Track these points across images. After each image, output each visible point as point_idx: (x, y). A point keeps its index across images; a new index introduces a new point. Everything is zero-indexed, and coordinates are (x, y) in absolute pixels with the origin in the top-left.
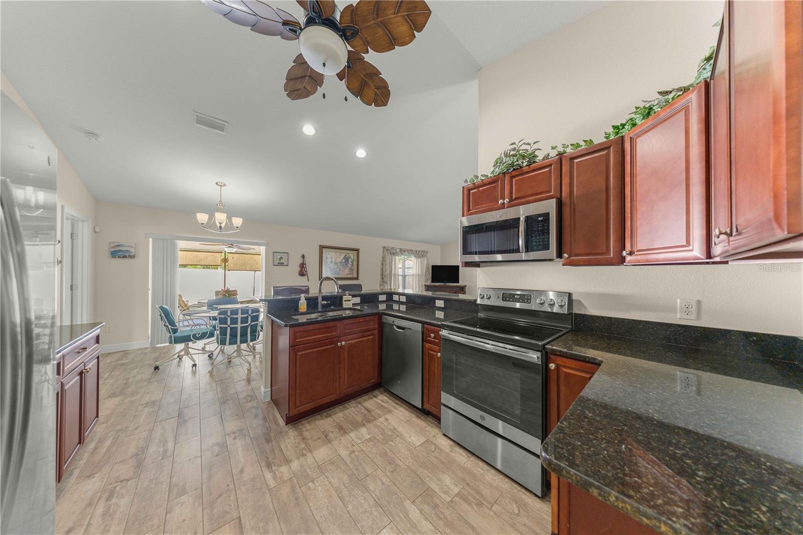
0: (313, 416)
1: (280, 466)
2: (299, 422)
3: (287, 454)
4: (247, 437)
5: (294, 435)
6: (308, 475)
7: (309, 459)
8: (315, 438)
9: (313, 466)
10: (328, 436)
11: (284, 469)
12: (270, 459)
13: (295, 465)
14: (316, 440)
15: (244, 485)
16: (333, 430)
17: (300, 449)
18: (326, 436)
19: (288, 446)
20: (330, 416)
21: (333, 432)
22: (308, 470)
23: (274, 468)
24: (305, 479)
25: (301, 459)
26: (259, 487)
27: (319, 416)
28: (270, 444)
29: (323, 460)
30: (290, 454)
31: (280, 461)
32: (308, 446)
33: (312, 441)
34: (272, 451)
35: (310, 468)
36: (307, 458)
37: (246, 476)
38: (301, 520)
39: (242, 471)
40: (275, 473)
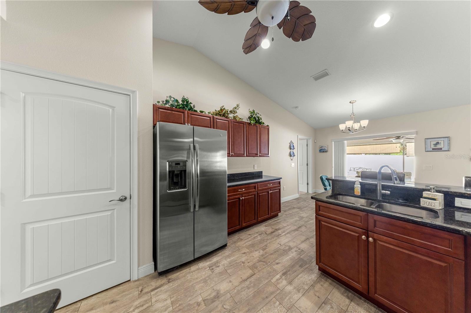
0: (341, 286)
1: (286, 279)
2: (327, 277)
3: (295, 280)
4: (299, 255)
5: (313, 278)
6: (284, 299)
7: (296, 296)
8: (317, 294)
9: (292, 301)
10: (325, 304)
11: (284, 282)
12: (289, 273)
13: (289, 288)
14: (316, 295)
15: (270, 268)
16: (335, 307)
17: (302, 287)
18: (324, 303)
19: (302, 278)
20: (352, 301)
21: (332, 308)
22: (287, 298)
23: (283, 277)
24: (280, 298)
25: (294, 290)
26: (271, 275)
27: (343, 290)
28: (300, 268)
29: (300, 307)
30: (296, 282)
31: (289, 278)
32: (307, 291)
33: (314, 293)
34: (295, 271)
35: (289, 299)
36: (297, 294)
37: (275, 267)
38: (255, 304)
39: (277, 264)
40: (280, 279)
